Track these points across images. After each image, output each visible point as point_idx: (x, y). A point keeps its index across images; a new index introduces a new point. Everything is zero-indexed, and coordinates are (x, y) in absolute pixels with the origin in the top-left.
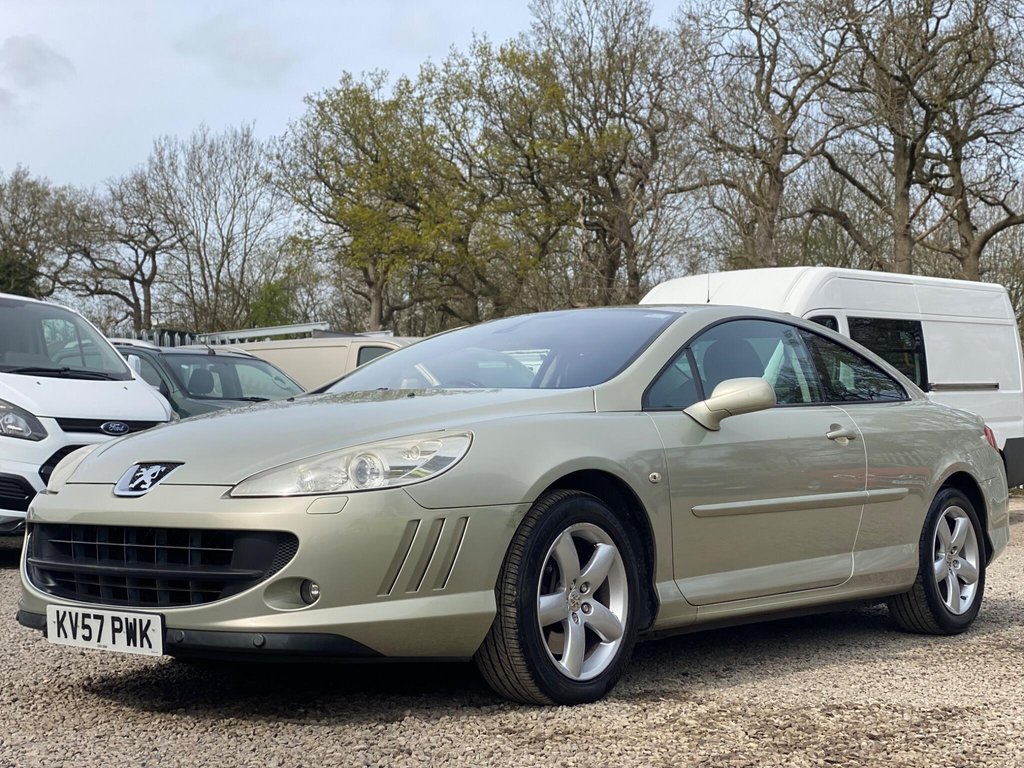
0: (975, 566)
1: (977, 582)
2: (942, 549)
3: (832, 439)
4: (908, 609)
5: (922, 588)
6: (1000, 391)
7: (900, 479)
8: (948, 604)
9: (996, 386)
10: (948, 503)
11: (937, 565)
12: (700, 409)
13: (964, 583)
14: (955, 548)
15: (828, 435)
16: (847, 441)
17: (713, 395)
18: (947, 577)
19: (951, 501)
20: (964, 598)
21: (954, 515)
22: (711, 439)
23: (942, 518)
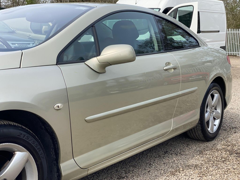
0: (220, 112)
1: (220, 118)
2: (209, 107)
3: (166, 70)
4: (194, 133)
5: (200, 125)
6: (220, 33)
7: (193, 77)
8: (209, 129)
9: (219, 31)
10: (212, 89)
11: (206, 115)
12: (94, 62)
13: (216, 119)
14: (213, 106)
15: (164, 68)
16: (173, 70)
17: (102, 54)
18: (210, 119)
19: (214, 88)
20: (215, 125)
21: (214, 93)
22: (102, 78)
23: (209, 96)
